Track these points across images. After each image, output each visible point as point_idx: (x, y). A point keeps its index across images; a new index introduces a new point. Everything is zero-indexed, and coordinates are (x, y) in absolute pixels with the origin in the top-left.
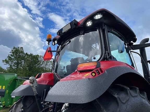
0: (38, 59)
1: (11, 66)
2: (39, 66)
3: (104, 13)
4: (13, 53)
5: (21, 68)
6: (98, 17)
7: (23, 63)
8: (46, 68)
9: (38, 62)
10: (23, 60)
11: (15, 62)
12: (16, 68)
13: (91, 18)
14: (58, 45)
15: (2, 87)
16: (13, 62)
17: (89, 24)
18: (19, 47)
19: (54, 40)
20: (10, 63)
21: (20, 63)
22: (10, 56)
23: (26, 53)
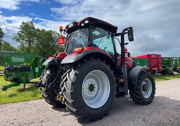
0: (51, 36)
1: (22, 44)
2: (54, 44)
3: (90, 19)
4: (23, 29)
5: (34, 46)
6: (87, 22)
7: (35, 40)
8: (61, 46)
9: (52, 38)
10: (35, 37)
11: (26, 39)
12: (28, 46)
13: (83, 21)
14: (67, 34)
15: (27, 64)
16: (24, 40)
17: (83, 25)
18: (28, 22)
19: (65, 31)
20: (20, 41)
21: (32, 41)
22: (20, 32)
23: (38, 29)
